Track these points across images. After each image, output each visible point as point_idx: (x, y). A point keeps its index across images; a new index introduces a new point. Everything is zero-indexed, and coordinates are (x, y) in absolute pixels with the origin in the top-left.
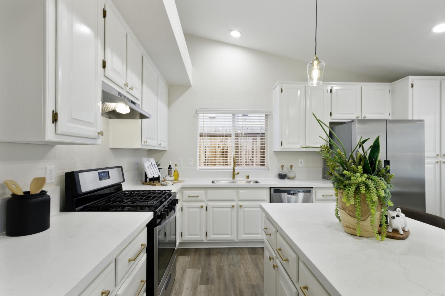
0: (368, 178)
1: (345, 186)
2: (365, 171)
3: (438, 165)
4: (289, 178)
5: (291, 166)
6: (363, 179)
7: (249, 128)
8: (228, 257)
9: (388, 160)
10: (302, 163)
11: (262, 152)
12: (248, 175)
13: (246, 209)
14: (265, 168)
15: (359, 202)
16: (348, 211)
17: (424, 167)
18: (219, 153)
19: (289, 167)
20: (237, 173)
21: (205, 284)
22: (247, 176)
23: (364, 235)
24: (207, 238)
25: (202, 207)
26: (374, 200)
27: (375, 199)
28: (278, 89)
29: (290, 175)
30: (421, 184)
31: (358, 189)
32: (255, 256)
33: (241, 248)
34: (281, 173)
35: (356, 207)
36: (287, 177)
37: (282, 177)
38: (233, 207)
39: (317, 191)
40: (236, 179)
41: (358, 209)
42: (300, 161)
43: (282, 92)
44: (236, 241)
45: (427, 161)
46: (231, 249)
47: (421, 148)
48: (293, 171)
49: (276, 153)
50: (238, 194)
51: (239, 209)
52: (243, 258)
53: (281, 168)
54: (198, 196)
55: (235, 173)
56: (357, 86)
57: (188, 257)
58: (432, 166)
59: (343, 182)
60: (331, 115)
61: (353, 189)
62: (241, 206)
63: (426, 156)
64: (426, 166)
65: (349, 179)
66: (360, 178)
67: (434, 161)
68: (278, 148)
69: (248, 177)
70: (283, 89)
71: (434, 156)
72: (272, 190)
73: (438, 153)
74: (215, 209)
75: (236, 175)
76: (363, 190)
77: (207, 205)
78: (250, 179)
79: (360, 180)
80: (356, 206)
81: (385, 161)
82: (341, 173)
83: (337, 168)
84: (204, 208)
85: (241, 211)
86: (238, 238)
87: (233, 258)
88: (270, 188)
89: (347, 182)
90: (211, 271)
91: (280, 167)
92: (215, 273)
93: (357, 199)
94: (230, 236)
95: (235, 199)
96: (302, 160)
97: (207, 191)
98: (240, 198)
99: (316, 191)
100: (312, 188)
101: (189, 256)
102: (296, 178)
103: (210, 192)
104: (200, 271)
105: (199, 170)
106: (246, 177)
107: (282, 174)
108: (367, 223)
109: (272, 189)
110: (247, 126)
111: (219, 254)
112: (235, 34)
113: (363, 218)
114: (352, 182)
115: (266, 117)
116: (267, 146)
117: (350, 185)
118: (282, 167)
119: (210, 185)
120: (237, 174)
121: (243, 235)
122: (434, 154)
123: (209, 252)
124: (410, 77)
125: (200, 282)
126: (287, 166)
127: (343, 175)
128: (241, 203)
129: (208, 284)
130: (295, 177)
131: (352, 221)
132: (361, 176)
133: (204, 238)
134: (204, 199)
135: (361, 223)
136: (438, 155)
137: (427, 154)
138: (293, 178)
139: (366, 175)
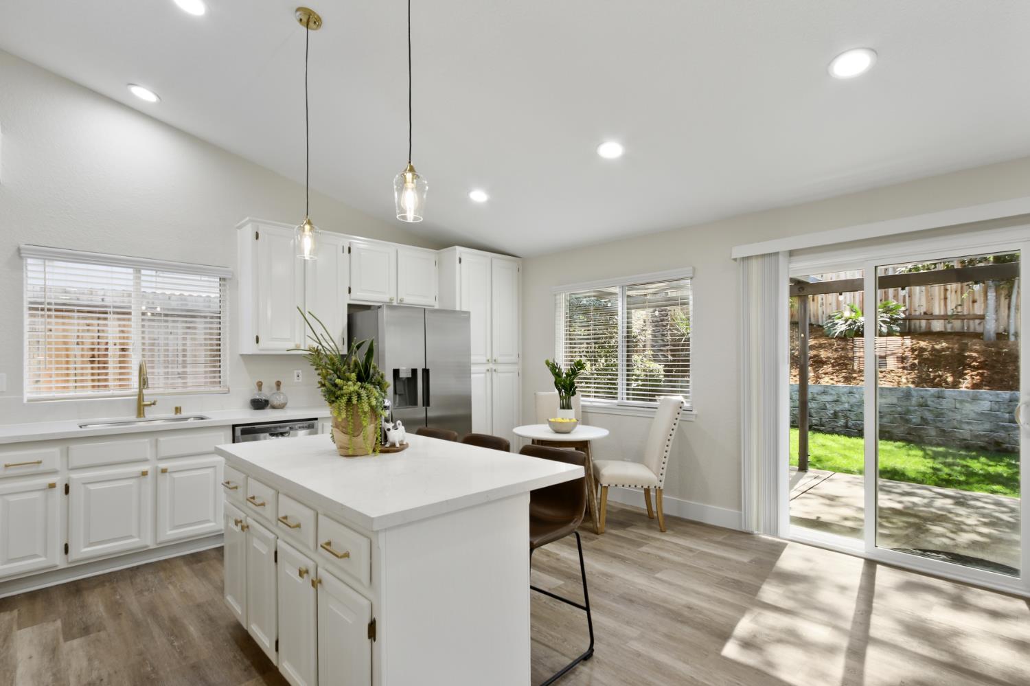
0: (362, 387)
1: (337, 398)
2: (360, 379)
3: (489, 374)
4: (274, 407)
5: (278, 384)
6: (356, 388)
7: (173, 298)
8: (132, 583)
9: (427, 368)
10: (301, 377)
11: (214, 357)
12: (178, 405)
13: (176, 475)
14: (221, 389)
15: (352, 415)
16: (341, 428)
17: (470, 377)
18: (80, 359)
19: (274, 385)
20: (149, 403)
21: (81, 636)
22: (176, 409)
23: (358, 454)
24: (67, 559)
25: (52, 486)
26: (365, 410)
27: (366, 408)
28: (248, 232)
29: (276, 400)
30: (466, 402)
31: (349, 400)
32: (200, 564)
33: (166, 561)
34: (258, 397)
35: (349, 421)
36: (269, 405)
37: (259, 404)
38: (144, 474)
39: (325, 424)
40: (146, 415)
41: (350, 423)
42: (296, 372)
43: (257, 238)
44: (151, 548)
45: (473, 368)
46: (138, 568)
47: (467, 352)
48: (282, 393)
49: (247, 358)
50: (157, 446)
51: (161, 477)
52: (171, 574)
53: (257, 388)
54: (39, 462)
55: (145, 403)
56: (390, 248)
57: (8, 612)
58: (483, 375)
59: (334, 393)
60: (350, 292)
61: (344, 400)
62: (164, 471)
63: (472, 361)
64: (472, 376)
65: (341, 389)
66: (352, 387)
67: (484, 368)
68: (250, 348)
69: (178, 410)
70: (259, 232)
71: (485, 361)
72: (238, 430)
73: (489, 357)
74: (92, 487)
75: (146, 408)
76: (354, 400)
77: (69, 479)
78: (184, 414)
79: (352, 389)
80: (348, 419)
81: (423, 370)
82: (333, 383)
83: (329, 377)
84: (60, 489)
85: (165, 481)
86: (156, 540)
87: (146, 580)
88: (234, 427)
89: (339, 393)
90: (91, 613)
91: (254, 387)
92: (104, 614)
93: (349, 411)
94: (137, 540)
95: (149, 457)
96: (300, 371)
97: (68, 448)
98: (163, 453)
99: (323, 425)
100: (316, 419)
101: (12, 610)
102: (288, 405)
103: (76, 448)
104: (59, 623)
105: (29, 401)
106: (174, 409)
107: (258, 400)
108: (360, 439)
109: (236, 428)
110: (168, 292)
111: (107, 584)
112: (144, 94)
113: (356, 434)
114: (344, 391)
115: (221, 283)
116: (225, 344)
117: (342, 395)
118: (260, 385)
119: (78, 432)
120: (150, 405)
121: (171, 530)
122: (484, 360)
123: (76, 589)
124: (458, 249)
125: (64, 638)
126: (269, 383)
127: (336, 385)
128: (163, 465)
129: (89, 634)
130: (286, 404)
131: (344, 438)
132: (354, 384)
133: (59, 561)
134: (58, 466)
135: (354, 439)
136: (488, 361)
137: (474, 358)
138: (281, 407)
139: (359, 383)
